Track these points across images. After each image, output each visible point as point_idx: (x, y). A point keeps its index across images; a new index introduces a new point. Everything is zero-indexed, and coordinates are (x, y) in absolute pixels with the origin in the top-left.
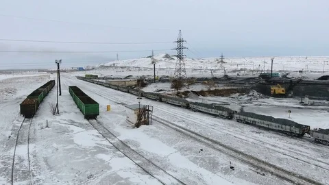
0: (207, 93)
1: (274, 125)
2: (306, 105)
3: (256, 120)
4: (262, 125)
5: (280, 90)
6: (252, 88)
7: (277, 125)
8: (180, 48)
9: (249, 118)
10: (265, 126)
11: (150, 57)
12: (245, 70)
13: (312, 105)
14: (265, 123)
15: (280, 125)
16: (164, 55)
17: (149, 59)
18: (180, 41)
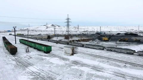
0: (81, 41)
1: (123, 51)
2: (118, 44)
3: (116, 49)
4: (118, 51)
5: (106, 39)
6: (96, 38)
7: (125, 50)
8: (68, 22)
9: (113, 49)
10: (120, 51)
11: (45, 25)
12: (88, 31)
13: (120, 44)
14: (119, 51)
15: (126, 51)
16: (51, 25)
17: (45, 26)
18: (68, 19)
